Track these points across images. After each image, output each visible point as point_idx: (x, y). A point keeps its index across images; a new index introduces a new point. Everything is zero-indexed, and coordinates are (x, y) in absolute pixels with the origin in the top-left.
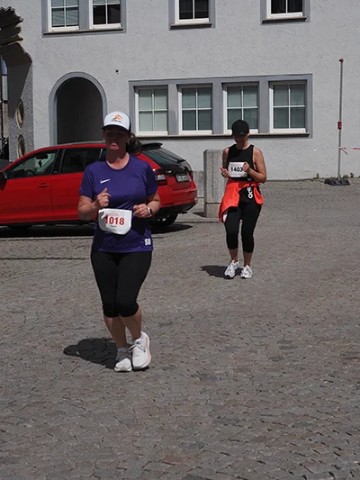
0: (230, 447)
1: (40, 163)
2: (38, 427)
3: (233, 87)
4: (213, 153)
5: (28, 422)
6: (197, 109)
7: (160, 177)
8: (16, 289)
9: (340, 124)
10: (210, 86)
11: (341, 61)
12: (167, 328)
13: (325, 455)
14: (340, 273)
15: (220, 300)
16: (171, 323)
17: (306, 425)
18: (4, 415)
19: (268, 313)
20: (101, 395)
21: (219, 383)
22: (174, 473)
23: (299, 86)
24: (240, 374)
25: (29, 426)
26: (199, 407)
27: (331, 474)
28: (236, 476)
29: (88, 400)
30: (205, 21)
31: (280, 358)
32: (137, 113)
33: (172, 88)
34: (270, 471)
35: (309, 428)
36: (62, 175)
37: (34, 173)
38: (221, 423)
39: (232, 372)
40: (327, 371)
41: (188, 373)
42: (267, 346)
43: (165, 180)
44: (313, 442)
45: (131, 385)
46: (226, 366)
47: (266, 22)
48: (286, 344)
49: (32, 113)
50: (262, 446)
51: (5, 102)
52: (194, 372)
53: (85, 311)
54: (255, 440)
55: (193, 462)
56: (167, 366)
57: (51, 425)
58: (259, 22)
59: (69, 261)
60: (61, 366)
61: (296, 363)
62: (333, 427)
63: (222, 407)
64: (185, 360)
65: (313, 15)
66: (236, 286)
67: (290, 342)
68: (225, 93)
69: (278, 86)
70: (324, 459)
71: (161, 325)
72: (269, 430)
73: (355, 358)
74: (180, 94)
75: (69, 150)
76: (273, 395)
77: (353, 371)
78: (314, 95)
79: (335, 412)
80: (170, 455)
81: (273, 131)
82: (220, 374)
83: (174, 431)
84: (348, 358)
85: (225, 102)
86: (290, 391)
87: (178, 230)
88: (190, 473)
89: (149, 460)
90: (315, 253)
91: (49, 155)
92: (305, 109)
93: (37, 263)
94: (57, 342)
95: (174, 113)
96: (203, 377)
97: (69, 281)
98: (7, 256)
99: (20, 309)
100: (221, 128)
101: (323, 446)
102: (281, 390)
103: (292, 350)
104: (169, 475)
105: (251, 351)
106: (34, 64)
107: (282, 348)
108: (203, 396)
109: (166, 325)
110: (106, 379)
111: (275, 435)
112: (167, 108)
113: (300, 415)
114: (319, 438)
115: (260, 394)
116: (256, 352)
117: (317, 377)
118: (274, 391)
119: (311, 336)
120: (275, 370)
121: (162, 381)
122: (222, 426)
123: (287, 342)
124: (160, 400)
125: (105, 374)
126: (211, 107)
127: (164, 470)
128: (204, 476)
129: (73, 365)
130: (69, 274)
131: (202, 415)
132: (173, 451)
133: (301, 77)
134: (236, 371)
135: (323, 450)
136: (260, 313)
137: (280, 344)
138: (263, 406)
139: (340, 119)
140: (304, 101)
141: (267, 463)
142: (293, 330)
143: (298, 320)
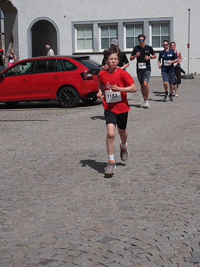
0: (128, 222)
1: (23, 68)
2: (23, 212)
3: (129, 25)
5: (18, 210)
6: (109, 37)
7: (89, 75)
8: (10, 138)
9: (188, 45)
10: (116, 24)
11: (189, 10)
12: (94, 158)
13: (180, 226)
14: (188, 127)
16: (96, 155)
17: (169, 210)
18: (4, 205)
19: (149, 150)
20: (58, 194)
21: (122, 187)
22: (97, 235)
23: (166, 24)
24: (133, 182)
25: (19, 211)
26: (111, 200)
27: (182, 235)
28: (131, 237)
29: (51, 197)
31: (156, 174)
32: (76, 40)
33: (96, 26)
34: (150, 235)
35: (171, 211)
36: (35, 74)
37: (20, 74)
38: (123, 209)
39: (129, 181)
40: (181, 181)
41: (105, 182)
42: (148, 167)
43: (92, 77)
44: (172, 219)
45: (74, 189)
46: (125, 178)
48: (158, 166)
49: (18, 40)
50: (145, 221)
51: (3, 34)
52: (108, 182)
53: (49, 149)
54: (143, 218)
55: (108, 230)
56: (94, 178)
57: (31, 211)
59: (39, 122)
60: (36, 179)
61: (163, 177)
62: (184, 211)
63: (124, 200)
64: (103, 175)
66: (131, 135)
68: (125, 28)
69: (154, 24)
70: (179, 228)
71: (90, 156)
72: (149, 213)
73: (196, 174)
74: (100, 29)
75: (38, 61)
77: (195, 181)
78: (174, 29)
79: (185, 203)
80: (95, 226)
82: (123, 183)
83: (97, 213)
84: (192, 173)
85: (125, 33)
86: (161, 192)
87: (99, 104)
88: (106, 236)
89: (84, 229)
90: (174, 117)
91: (27, 63)
92: (169, 37)
93: (21, 123)
94: (33, 166)
95: (97, 39)
96: (113, 184)
97: (39, 133)
98: (5, 119)
99: (12, 148)
100: (123, 48)
101: (179, 221)
102: (155, 191)
103: (162, 170)
104: (95, 237)
105: (139, 170)
106: (18, 13)
107: (156, 168)
108: (113, 195)
109: (93, 156)
110: (60, 186)
111: (152, 215)
112: (93, 37)
113: (166, 205)
114: (176, 217)
115: (145, 193)
116: (142, 171)
117: (175, 184)
118: (152, 192)
119: (172, 162)
120: (152, 180)
121: (91, 187)
122: (124, 210)
123: (159, 165)
124: (90, 197)
125: (60, 184)
126: (117, 36)
127: (92, 234)
128: (113, 237)
129: (42, 179)
130: (39, 129)
131: (113, 205)
132: (97, 224)
133: (168, 19)
134: (131, 181)
135: (178, 223)
136: (144, 150)
137: (155, 166)
138: (146, 200)
139: (189, 42)
140: (169, 32)
141: (148, 230)
142: (162, 159)
143: (165, 153)
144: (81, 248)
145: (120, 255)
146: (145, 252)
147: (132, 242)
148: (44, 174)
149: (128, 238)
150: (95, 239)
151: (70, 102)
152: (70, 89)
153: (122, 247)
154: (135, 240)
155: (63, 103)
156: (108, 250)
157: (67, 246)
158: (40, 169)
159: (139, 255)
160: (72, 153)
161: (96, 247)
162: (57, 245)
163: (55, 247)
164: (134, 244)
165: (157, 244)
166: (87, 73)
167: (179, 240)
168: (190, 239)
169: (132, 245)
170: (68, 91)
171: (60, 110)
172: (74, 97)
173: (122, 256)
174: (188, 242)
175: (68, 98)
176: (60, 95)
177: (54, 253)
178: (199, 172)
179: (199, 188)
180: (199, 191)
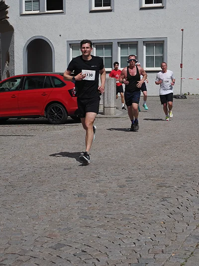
0: (84, 230)
1: (13, 84)
3: (124, 45)
4: (108, 79)
6: (104, 56)
9: (181, 65)
10: (111, 44)
11: (182, 30)
12: (67, 171)
13: (134, 234)
14: (169, 144)
15: (101, 157)
16: (70, 168)
20: (23, 204)
21: (87, 198)
22: (51, 242)
23: (160, 44)
24: (100, 194)
26: (73, 210)
28: (84, 244)
29: (15, 206)
30: (108, 8)
31: (124, 186)
32: (71, 58)
34: (102, 242)
35: (130, 221)
37: (9, 90)
39: (96, 193)
40: (147, 193)
41: (72, 193)
42: (118, 180)
44: (129, 228)
45: (40, 199)
46: (93, 190)
47: (142, 9)
48: (129, 179)
49: (14, 58)
50: (102, 230)
52: (76, 193)
53: (26, 162)
54: (99, 226)
55: (62, 237)
56: (62, 189)
58: (138, 9)
59: (24, 137)
60: (6, 189)
61: (131, 189)
62: (142, 220)
63: (86, 210)
64: (72, 186)
65: (168, 5)
67: (131, 178)
68: (119, 48)
69: (149, 44)
70: (133, 236)
71: (65, 169)
72: (108, 222)
73: (164, 186)
74: (95, 49)
76: (115, 204)
77: (161, 193)
78: (168, 50)
79: (146, 213)
80: (51, 233)
81: (146, 69)
82: (89, 194)
83: (56, 222)
84: (160, 186)
85: (119, 54)
86: (125, 202)
88: (61, 242)
89: (40, 236)
91: (17, 80)
92: (163, 57)
93: (6, 138)
96: (80, 195)
97: (21, 147)
102: (120, 202)
104: (48, 243)
105: (110, 182)
106: (15, 31)
107: (126, 181)
108: (78, 204)
109: (68, 169)
110: (27, 196)
111: (110, 224)
113: (126, 214)
114: (133, 226)
115: (108, 204)
116: (112, 183)
117: (141, 195)
118: (116, 202)
119: (144, 175)
120: (120, 192)
121: (57, 197)
122: (84, 219)
124: (54, 207)
125: (28, 194)
126: (112, 55)
127: (46, 241)
128: (66, 244)
129: (11, 189)
130: (23, 143)
131: (74, 214)
132: (54, 232)
133: (162, 40)
134: (99, 192)
135: (133, 231)
136: (120, 164)
137: (126, 179)
138: (107, 210)
139: (182, 62)
140: (163, 52)
141: (102, 238)
142: (135, 172)
143: (140, 167)
144: (31, 254)
145: (68, 260)
146: (94, 258)
147: (83, 249)
148: (15, 185)
149: (80, 244)
150: (47, 245)
151: (58, 118)
152: (58, 105)
153: (72, 253)
154: (87, 247)
155: (51, 120)
156: (57, 256)
157: (19, 251)
158: (13, 180)
159: (86, 261)
160: (48, 166)
161: (47, 253)
162: (9, 250)
163: (6, 252)
164: (85, 250)
165: (107, 251)
167: (130, 247)
168: (141, 246)
169: (83, 251)
170: (56, 107)
171: (47, 126)
172: (62, 114)
173: (70, 261)
174: (137, 250)
175: (56, 114)
176: (48, 112)
177: (4, 258)
178: (167, 185)
179: (164, 199)
180: (163, 203)
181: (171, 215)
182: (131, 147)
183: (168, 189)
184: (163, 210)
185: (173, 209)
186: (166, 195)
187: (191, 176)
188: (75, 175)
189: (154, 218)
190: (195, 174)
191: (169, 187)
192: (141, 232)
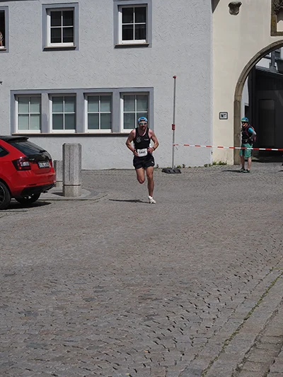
0: (34, 365)
3: (93, 97)
4: (70, 146)
6: (64, 113)
7: (25, 164)
9: (173, 125)
10: (74, 95)
11: (175, 77)
12: (10, 278)
13: (106, 369)
14: (156, 237)
15: (58, 257)
16: (15, 274)
17: (98, 347)
21: (39, 317)
23: (143, 97)
24: (57, 311)
26: (18, 335)
30: (70, 44)
31: (92, 299)
32: (17, 116)
33: (45, 97)
35: (99, 350)
38: (32, 347)
39: (52, 310)
40: (124, 308)
41: (17, 311)
42: (84, 290)
43: (29, 166)
44: (99, 360)
46: (47, 305)
47: (117, 47)
48: (99, 289)
50: (60, 364)
52: (21, 310)
54: (53, 360)
56: (2, 305)
58: (113, 47)
61: (102, 303)
62: (119, 349)
63: (36, 335)
64: (17, 301)
65: (154, 42)
67: (103, 287)
68: (86, 102)
69: (128, 96)
70: (104, 372)
71: (6, 275)
72: (68, 352)
73: (149, 299)
74: (51, 102)
76: (79, 326)
77: (145, 308)
78: (155, 104)
79: (124, 339)
81: (123, 131)
82: (42, 311)
84: (143, 298)
85: (85, 108)
86: (93, 323)
92: (147, 115)
95: (46, 115)
96: (28, 313)
100: (83, 128)
101: (107, 363)
102: (85, 322)
103: (103, 293)
105: (71, 294)
107: (95, 292)
108: (23, 328)
109: (11, 275)
111: (71, 355)
112: (40, 112)
113: (95, 341)
114: (105, 357)
115: (69, 325)
116: (74, 295)
117: (115, 313)
118: (80, 323)
119: (120, 283)
120: (85, 308)
122: (33, 349)
123: (101, 288)
126: (75, 111)
131: (19, 342)
133: (145, 90)
134: (55, 309)
135: (105, 366)
136: (86, 267)
137: (95, 289)
138: (68, 334)
139: (174, 122)
140: (147, 108)
141: (59, 375)
142: (108, 279)
143: (114, 272)
166: (22, 161)
172: (2, 194)
178: (154, 297)
179: (149, 317)
180: (147, 323)
181: (158, 341)
182: (102, 242)
183: (155, 302)
184: (148, 334)
185: (163, 331)
186: (151, 312)
187: (186, 284)
188: (21, 284)
189: (135, 346)
190: (193, 281)
191: (156, 299)
192: (116, 366)
